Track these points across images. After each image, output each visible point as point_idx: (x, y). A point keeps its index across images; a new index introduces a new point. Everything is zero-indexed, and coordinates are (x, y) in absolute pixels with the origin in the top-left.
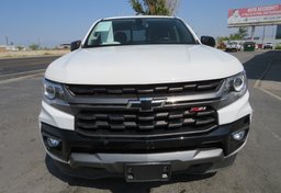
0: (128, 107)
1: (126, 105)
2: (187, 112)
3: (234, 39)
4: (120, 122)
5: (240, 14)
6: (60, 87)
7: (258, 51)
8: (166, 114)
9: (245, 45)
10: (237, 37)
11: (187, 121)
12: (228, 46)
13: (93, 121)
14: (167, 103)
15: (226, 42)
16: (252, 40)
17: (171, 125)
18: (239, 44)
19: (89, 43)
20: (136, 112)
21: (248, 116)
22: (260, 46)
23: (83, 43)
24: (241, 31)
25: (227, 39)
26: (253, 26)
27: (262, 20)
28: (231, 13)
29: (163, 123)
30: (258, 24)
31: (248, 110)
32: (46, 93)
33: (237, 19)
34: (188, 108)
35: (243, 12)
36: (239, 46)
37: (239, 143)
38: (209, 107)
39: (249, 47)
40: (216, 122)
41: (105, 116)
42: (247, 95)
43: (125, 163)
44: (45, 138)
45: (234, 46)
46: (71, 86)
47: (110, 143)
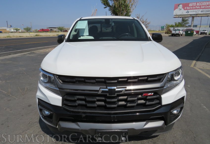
0: (100, 93)
1: (98, 91)
2: (140, 96)
3: (178, 26)
4: (94, 102)
5: (183, 7)
6: (52, 76)
7: (196, 36)
8: (125, 97)
9: (186, 32)
10: (180, 25)
11: (140, 102)
12: (173, 32)
13: (75, 101)
14: (126, 90)
15: (172, 29)
16: (192, 28)
17: (129, 105)
18: (181, 31)
19: (71, 38)
20: (105, 96)
21: (183, 98)
22: (197, 32)
23: (67, 37)
24: (183, 20)
25: (172, 26)
26: (193, 17)
27: (200, 13)
28: (176, 7)
29: (123, 103)
30: (197, 15)
31: (183, 93)
32: (42, 79)
33: (181, 11)
34: (141, 94)
35: (185, 6)
36: (181, 32)
37: (176, 116)
38: (156, 93)
39: (189, 33)
40: (160, 103)
41: (83, 97)
42: (183, 83)
43: (96, 130)
44: (41, 110)
45: (177, 32)
46: (60, 77)
47: (86, 116)
